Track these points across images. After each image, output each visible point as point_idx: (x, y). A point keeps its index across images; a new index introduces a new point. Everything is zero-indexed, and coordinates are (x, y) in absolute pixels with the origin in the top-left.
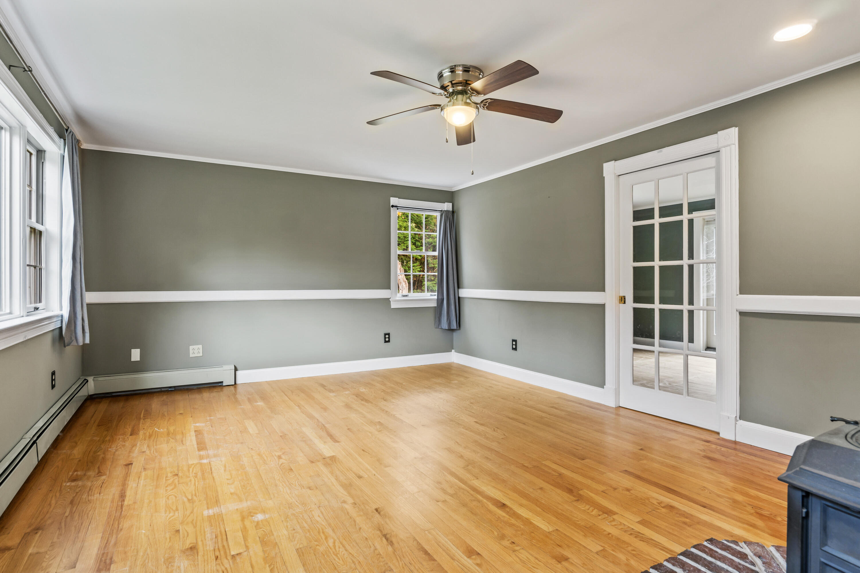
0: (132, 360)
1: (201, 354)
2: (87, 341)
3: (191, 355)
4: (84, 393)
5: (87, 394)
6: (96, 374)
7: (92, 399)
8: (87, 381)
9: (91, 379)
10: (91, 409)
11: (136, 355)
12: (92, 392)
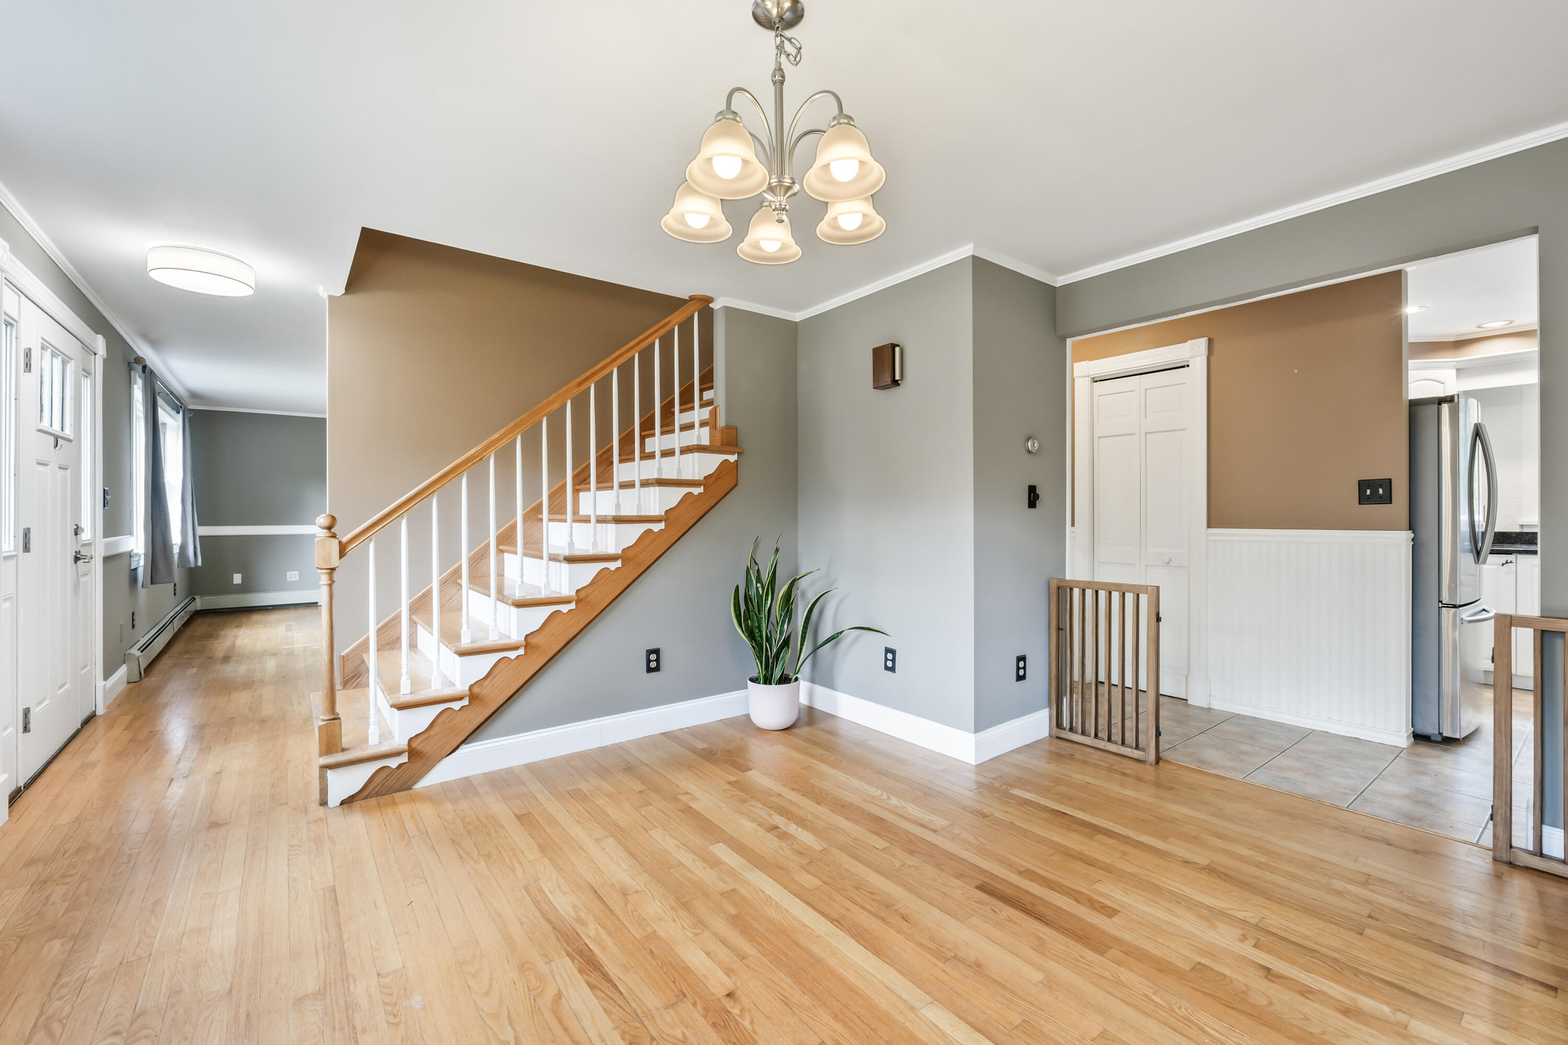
0: (234, 583)
1: (297, 579)
2: (200, 563)
3: (288, 580)
4: (192, 608)
5: (194, 610)
6: (203, 594)
7: (198, 614)
8: (195, 599)
9: (197, 598)
10: (199, 621)
11: (237, 579)
12: (199, 608)
